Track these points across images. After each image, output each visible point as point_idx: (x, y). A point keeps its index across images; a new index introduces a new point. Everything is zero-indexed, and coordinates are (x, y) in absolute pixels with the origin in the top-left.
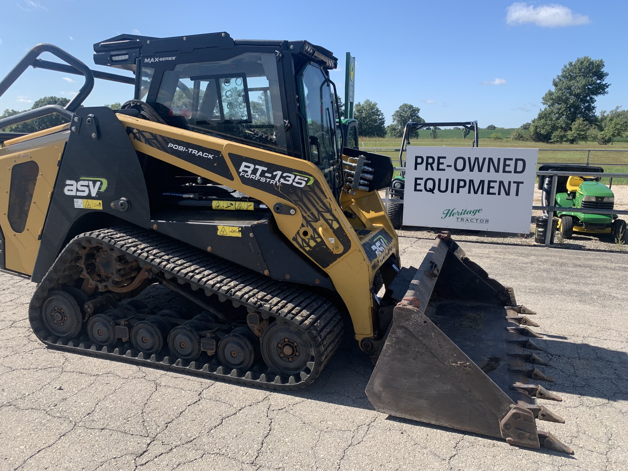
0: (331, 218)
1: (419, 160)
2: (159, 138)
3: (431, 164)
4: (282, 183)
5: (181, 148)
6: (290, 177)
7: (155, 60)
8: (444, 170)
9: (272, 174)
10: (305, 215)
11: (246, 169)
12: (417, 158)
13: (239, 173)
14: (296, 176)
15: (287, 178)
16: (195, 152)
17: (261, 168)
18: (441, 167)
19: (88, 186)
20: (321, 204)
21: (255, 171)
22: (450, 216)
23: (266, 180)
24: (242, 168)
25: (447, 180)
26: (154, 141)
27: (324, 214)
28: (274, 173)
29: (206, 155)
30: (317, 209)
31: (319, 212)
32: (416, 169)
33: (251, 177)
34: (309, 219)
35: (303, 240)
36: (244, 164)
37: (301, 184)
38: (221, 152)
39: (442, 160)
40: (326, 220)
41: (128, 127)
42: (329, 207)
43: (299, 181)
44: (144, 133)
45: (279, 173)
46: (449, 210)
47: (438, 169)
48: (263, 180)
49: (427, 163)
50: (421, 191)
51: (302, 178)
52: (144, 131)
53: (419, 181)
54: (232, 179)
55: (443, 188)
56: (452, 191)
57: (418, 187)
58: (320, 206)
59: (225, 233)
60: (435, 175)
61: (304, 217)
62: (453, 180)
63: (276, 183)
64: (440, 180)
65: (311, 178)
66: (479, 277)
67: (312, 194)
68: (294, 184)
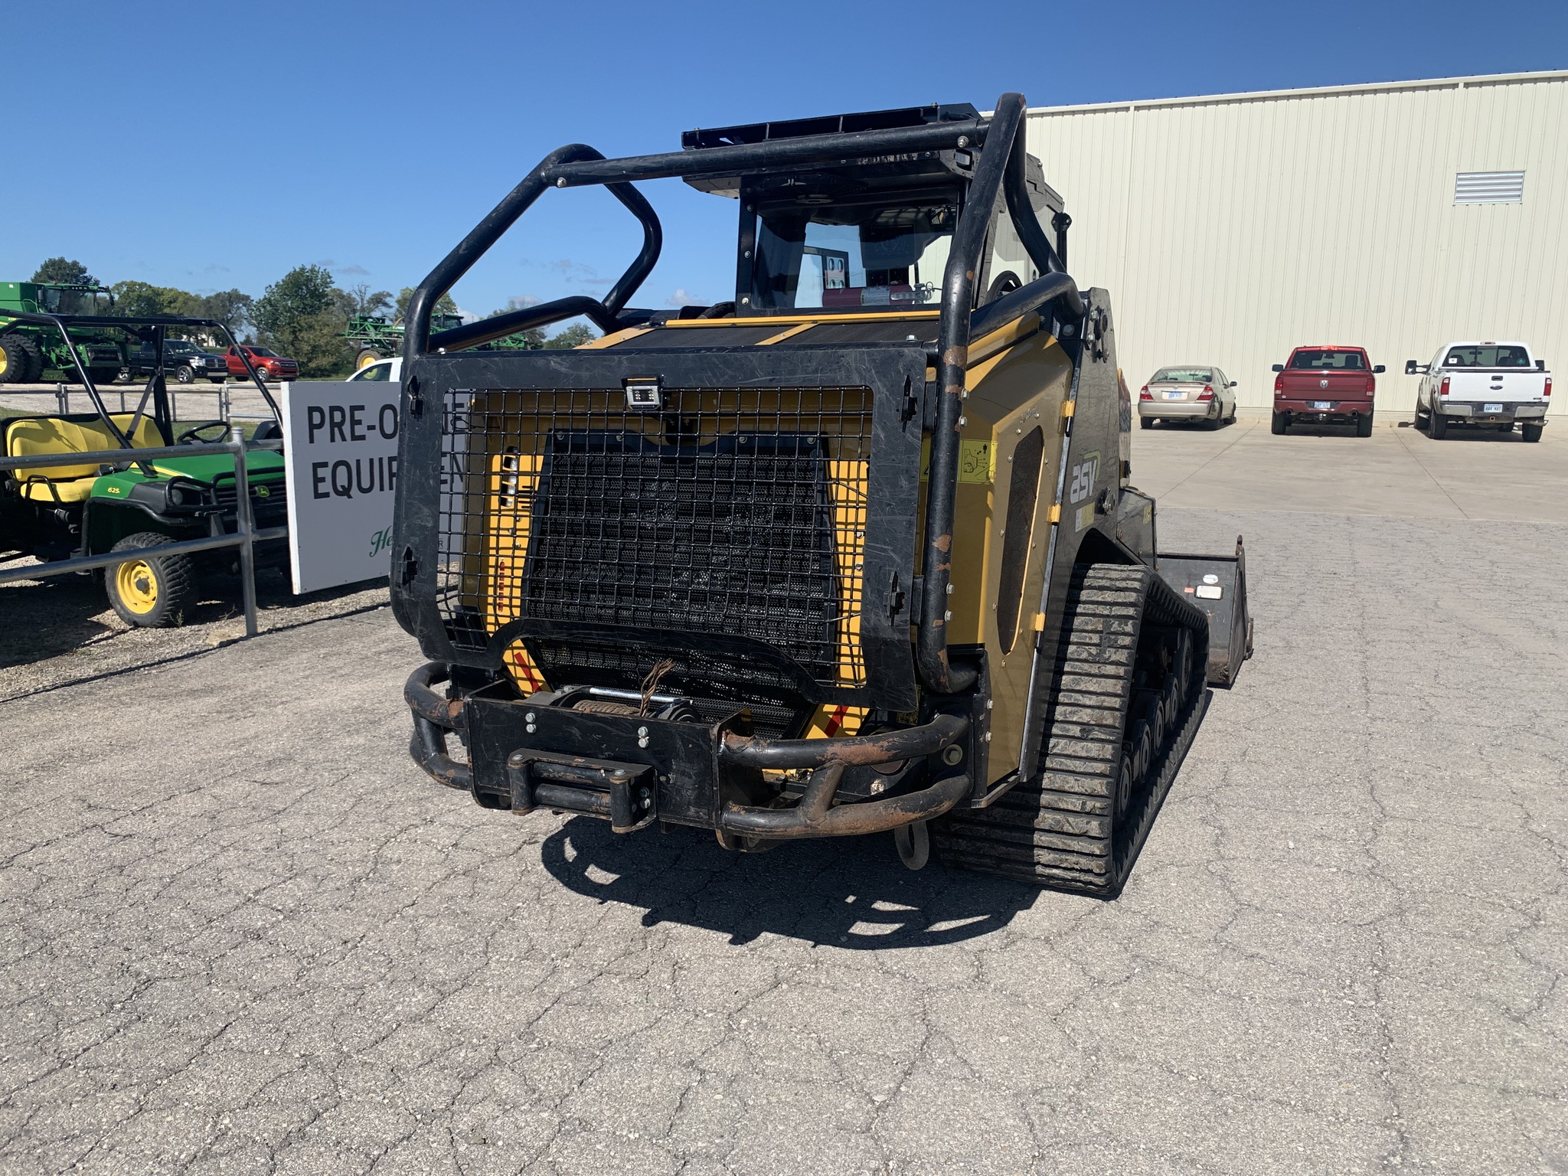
1: (317, 419)
3: (340, 425)
8: (363, 438)
12: (311, 410)
18: (359, 430)
22: (383, 548)
25: (371, 461)
32: (312, 441)
39: (358, 415)
46: (381, 533)
47: (354, 438)
49: (333, 425)
50: (327, 495)
53: (321, 472)
55: (366, 484)
56: (382, 489)
57: (323, 488)
60: (349, 451)
62: (381, 460)
64: (358, 462)
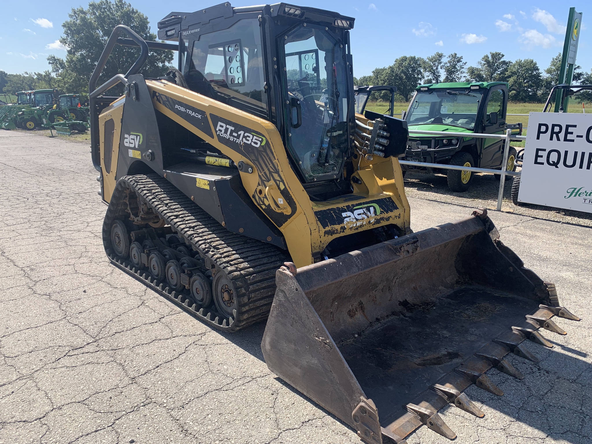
0: (279, 179)
1: (543, 129)
2: (170, 100)
3: (557, 134)
4: (244, 143)
5: (183, 109)
6: (249, 137)
7: (188, 32)
8: (573, 141)
9: (237, 133)
10: (260, 174)
11: (221, 128)
12: (540, 125)
13: (216, 132)
14: (253, 136)
15: (248, 138)
16: (190, 112)
17: (231, 128)
18: (569, 137)
19: (134, 139)
20: (271, 165)
21: (226, 130)
22: (575, 196)
23: (234, 139)
24: (218, 128)
25: (576, 153)
26: (167, 103)
27: (273, 174)
28: (239, 133)
29: (197, 115)
30: (269, 170)
31: (270, 173)
32: (538, 138)
33: (224, 136)
34: (263, 179)
35: (259, 198)
36: (220, 123)
37: (256, 143)
38: (205, 112)
39: (570, 130)
40: (275, 181)
41: (153, 91)
42: (277, 168)
43: (256, 141)
44: (162, 96)
45: (242, 133)
46: (575, 189)
47: (566, 140)
48: (232, 139)
49: (553, 132)
50: (543, 164)
51: (258, 138)
52: (162, 95)
53: (540, 153)
54: (213, 137)
55: (570, 162)
56: (581, 167)
57: (539, 160)
58: (271, 167)
59: (200, 185)
60: (562, 146)
61: (259, 176)
62: (583, 154)
63: (240, 142)
64: (566, 152)
65: (264, 138)
66: (513, 265)
67: (264, 154)
68: (253, 144)
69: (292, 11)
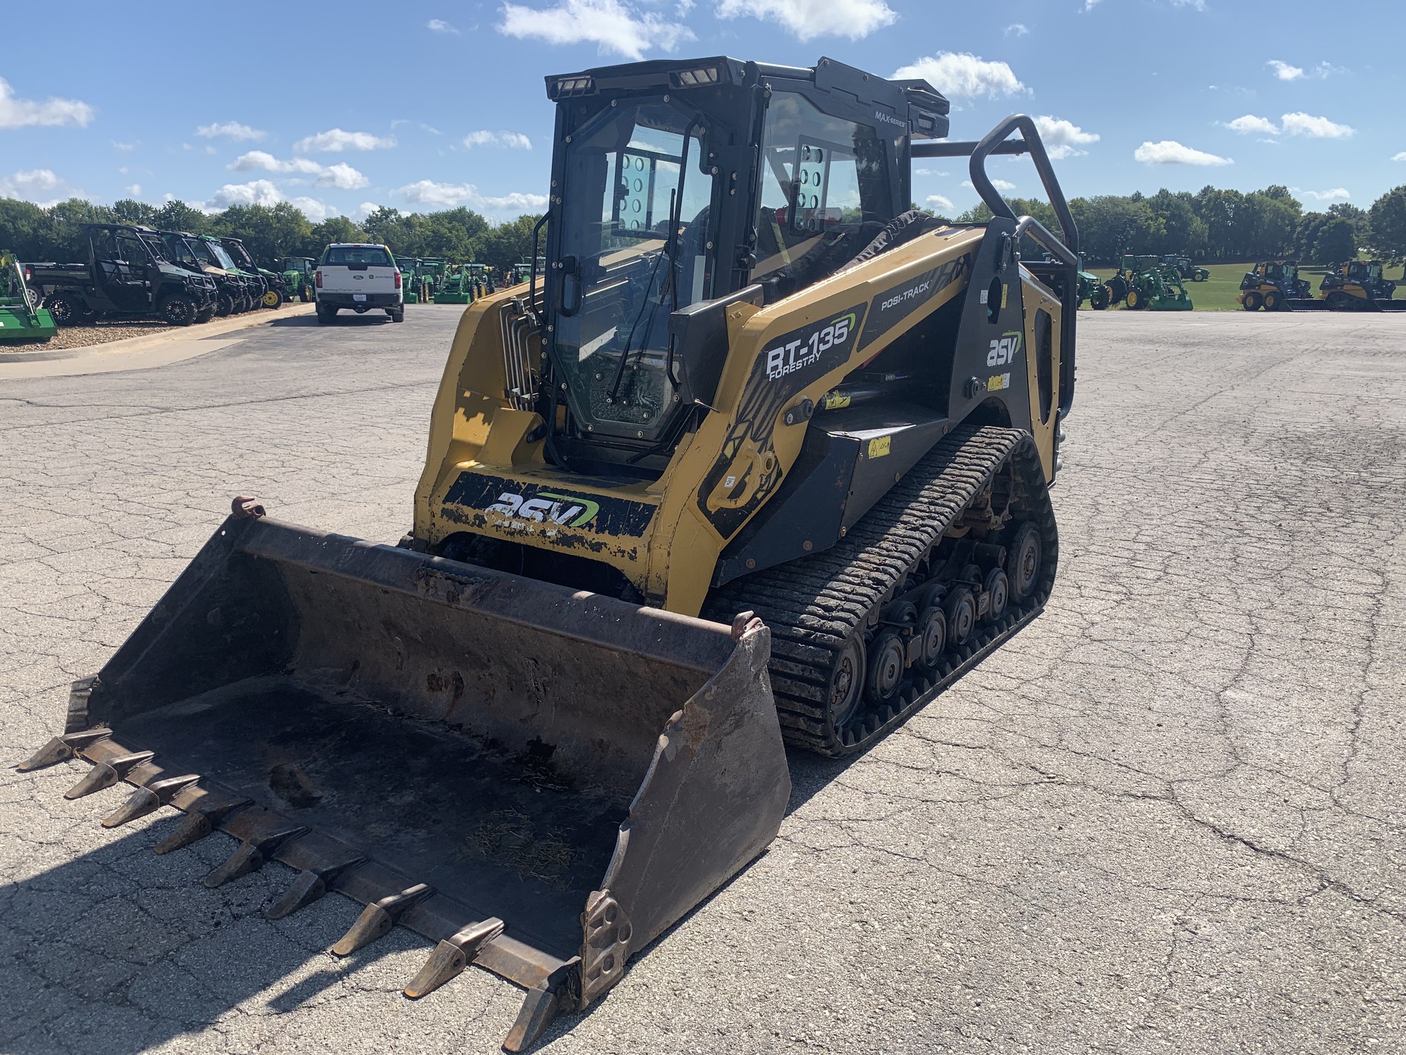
69: (569, 86)
